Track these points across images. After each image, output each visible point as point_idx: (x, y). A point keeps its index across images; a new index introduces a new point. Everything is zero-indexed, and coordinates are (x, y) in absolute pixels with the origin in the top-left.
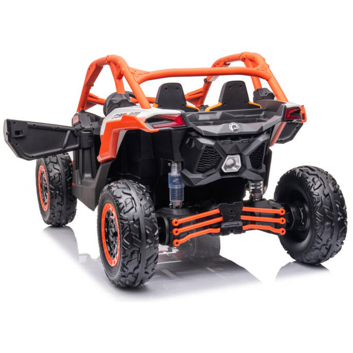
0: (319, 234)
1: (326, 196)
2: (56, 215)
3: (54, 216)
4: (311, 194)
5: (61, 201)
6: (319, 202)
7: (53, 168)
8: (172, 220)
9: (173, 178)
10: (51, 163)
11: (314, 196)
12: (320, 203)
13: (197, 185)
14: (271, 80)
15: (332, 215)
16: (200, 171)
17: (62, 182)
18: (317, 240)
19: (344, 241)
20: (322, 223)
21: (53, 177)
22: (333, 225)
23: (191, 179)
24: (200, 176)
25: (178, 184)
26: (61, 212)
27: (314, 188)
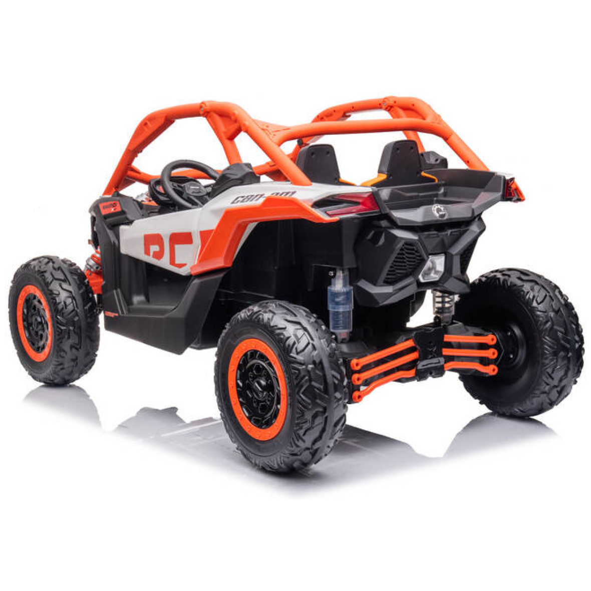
0: (549, 370)
1: (557, 312)
2: (66, 366)
3: (62, 369)
4: (533, 310)
5: (77, 342)
6: (547, 322)
7: (60, 289)
8: (351, 360)
9: (337, 294)
10: (54, 281)
11: (538, 313)
12: (549, 323)
13: (385, 303)
14: (452, 138)
15: (568, 341)
16: (388, 282)
17: (78, 311)
18: (545, 379)
19: (578, 379)
20: (555, 354)
21: (63, 303)
22: (569, 356)
23: (375, 296)
24: (389, 289)
25: (343, 304)
26: (74, 360)
27: (536, 301)
